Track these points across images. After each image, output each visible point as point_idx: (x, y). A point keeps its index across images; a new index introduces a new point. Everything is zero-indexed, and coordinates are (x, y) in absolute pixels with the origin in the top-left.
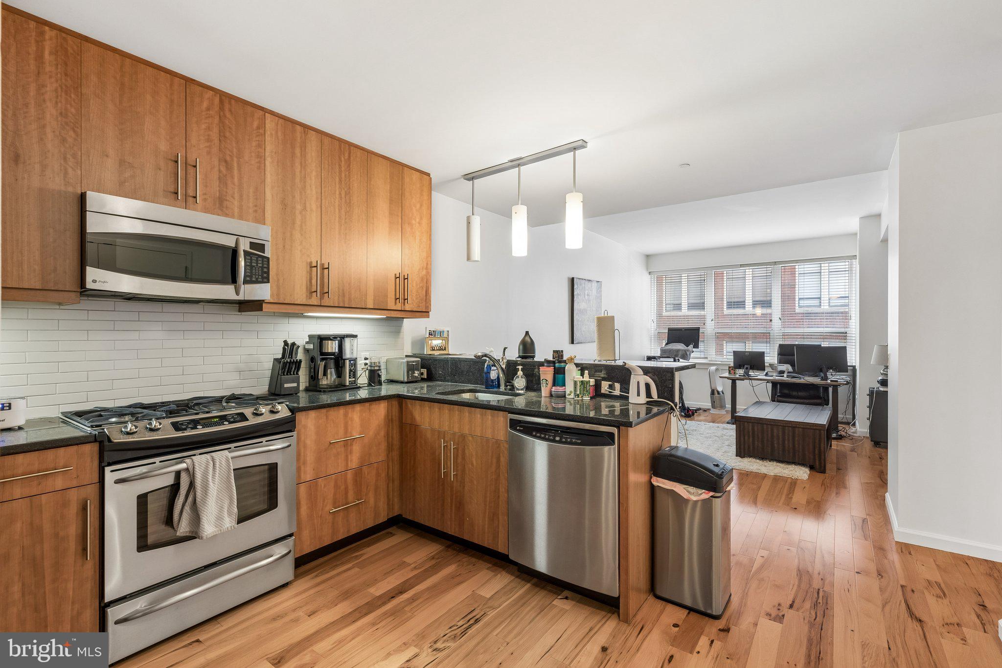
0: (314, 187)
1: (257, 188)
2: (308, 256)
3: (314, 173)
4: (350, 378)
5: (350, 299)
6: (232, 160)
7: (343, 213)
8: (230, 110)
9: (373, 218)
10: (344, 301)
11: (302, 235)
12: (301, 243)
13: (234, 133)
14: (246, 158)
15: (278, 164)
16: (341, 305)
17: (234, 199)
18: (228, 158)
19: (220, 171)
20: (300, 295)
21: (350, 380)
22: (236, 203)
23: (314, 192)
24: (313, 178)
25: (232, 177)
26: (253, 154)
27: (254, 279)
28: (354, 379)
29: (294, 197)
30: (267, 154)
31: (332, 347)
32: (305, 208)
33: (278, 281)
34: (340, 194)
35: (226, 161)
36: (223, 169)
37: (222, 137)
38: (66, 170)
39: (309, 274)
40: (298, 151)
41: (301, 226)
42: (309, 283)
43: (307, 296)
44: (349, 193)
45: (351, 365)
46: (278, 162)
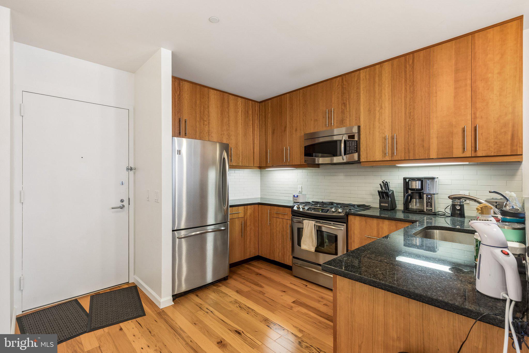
0: (387, 94)
1: (356, 109)
2: (384, 133)
3: (387, 86)
4: (427, 207)
5: (414, 154)
6: (346, 102)
7: (408, 99)
8: (346, 80)
9: (436, 93)
10: (409, 156)
11: (379, 123)
12: (379, 127)
13: (347, 89)
14: (352, 97)
15: (366, 92)
16: (407, 158)
17: (347, 118)
18: (345, 102)
19: (342, 108)
20: (378, 156)
21: (427, 208)
22: (348, 119)
23: (387, 96)
24: (386, 89)
25: (347, 109)
26: (355, 94)
27: (350, 152)
28: (431, 208)
29: (375, 105)
30: (361, 89)
31: (416, 185)
32: (381, 108)
33: (367, 150)
34: (406, 89)
35: (344, 103)
36: (343, 107)
37: (343, 93)
38: (304, 128)
39: (384, 144)
40: (377, 79)
41: (379, 118)
42: (384, 149)
43: (383, 156)
44: (413, 84)
45: (428, 199)
46: (366, 91)
